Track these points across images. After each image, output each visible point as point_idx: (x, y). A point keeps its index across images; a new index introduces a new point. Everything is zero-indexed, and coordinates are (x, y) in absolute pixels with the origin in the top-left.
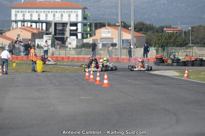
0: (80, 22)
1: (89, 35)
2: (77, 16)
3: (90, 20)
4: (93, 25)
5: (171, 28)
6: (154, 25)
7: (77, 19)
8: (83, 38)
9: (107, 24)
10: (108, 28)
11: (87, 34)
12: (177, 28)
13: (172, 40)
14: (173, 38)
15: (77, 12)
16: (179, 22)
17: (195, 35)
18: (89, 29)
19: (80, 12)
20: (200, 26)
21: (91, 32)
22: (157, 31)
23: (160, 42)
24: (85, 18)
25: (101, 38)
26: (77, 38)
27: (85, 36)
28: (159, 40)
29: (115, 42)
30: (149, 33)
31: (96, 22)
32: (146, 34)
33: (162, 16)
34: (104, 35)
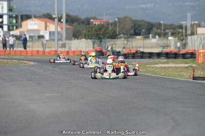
0: (6, 14)
1: (15, 27)
2: (2, 8)
3: (15, 12)
4: (20, 17)
5: (97, 19)
6: (80, 17)
7: (2, 11)
8: (9, 30)
9: (33, 16)
10: (34, 19)
11: (13, 26)
12: (102, 19)
13: (102, 32)
14: (103, 30)
15: (2, 4)
16: (104, 14)
17: (121, 26)
18: (14, 21)
19: (5, 4)
20: (126, 17)
21: (17, 24)
22: (83, 23)
23: (90, 33)
24: (10, 10)
25: (27, 31)
26: (3, 30)
27: (11, 28)
28: (89, 31)
29: (41, 33)
30: (75, 24)
31: (21, 14)
32: (72, 26)
33: (85, 7)
34: (30, 27)
